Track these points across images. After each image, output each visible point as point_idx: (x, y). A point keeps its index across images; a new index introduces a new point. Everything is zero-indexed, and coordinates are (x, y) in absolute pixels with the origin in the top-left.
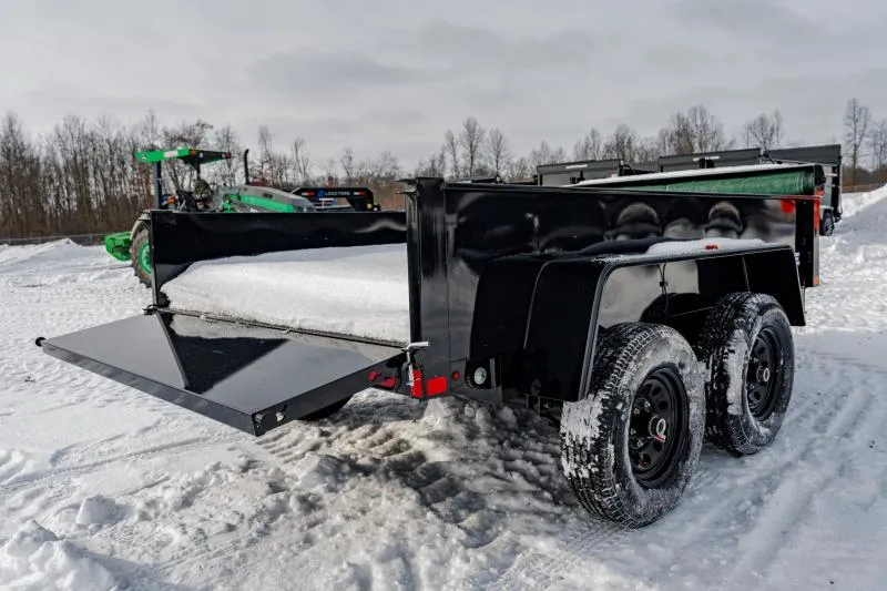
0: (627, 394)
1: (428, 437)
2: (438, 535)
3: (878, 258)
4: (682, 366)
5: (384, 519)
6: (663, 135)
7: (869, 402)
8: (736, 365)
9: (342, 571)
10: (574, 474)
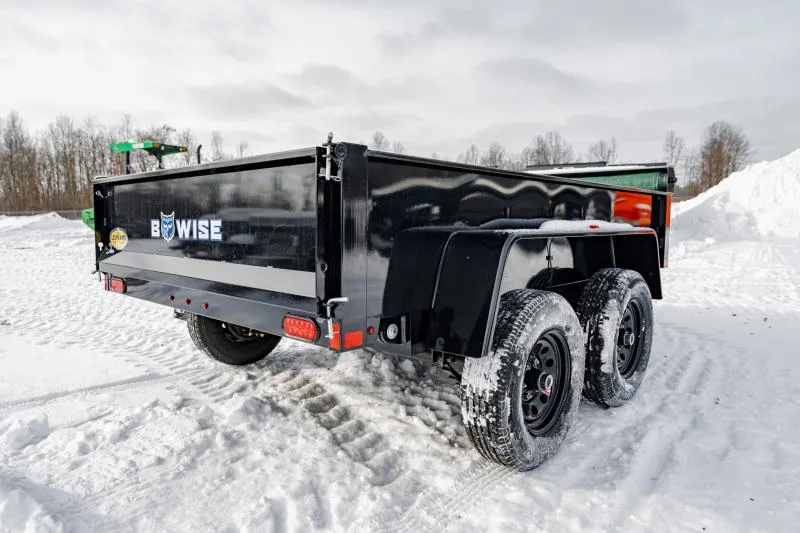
0: (523, 353)
1: (340, 383)
2: (348, 473)
3: (696, 251)
4: (568, 329)
5: (299, 457)
6: (527, 152)
7: (707, 366)
8: (609, 330)
9: (259, 506)
10: (472, 422)
